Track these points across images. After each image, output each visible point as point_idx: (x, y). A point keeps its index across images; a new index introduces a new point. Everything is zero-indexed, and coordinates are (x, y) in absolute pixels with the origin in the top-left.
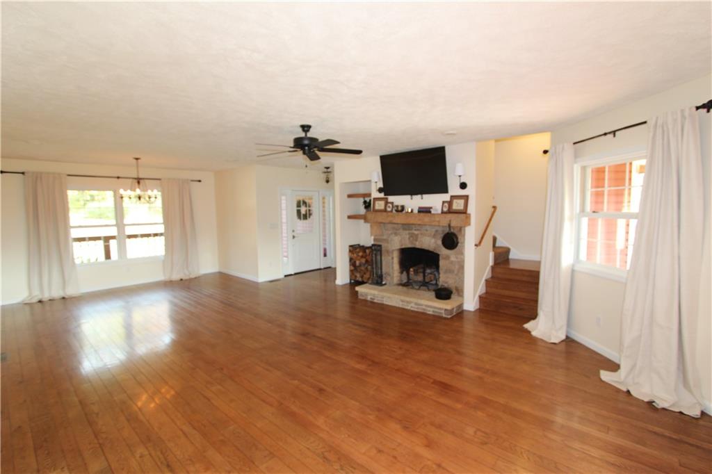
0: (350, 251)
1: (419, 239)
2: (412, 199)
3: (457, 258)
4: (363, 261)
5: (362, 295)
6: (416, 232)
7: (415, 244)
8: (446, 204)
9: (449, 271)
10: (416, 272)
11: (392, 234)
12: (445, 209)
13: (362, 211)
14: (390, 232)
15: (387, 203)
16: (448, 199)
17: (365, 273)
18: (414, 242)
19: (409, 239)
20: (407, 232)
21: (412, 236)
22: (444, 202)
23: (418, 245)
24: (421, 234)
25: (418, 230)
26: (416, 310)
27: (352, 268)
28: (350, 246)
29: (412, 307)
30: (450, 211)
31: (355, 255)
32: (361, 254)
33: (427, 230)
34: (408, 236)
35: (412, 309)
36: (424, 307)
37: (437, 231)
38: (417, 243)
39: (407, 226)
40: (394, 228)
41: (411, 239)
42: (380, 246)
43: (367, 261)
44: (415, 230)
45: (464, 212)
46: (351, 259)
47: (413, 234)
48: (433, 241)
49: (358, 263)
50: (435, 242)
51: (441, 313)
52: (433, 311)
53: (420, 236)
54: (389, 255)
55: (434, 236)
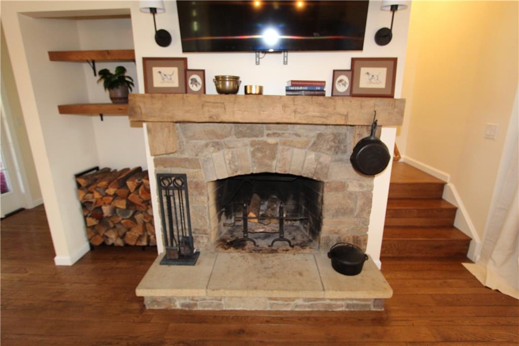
0: (79, 186)
1: (278, 156)
2: (258, 63)
3: (361, 186)
4: (121, 204)
5: (154, 300)
6: (272, 140)
7: (270, 166)
8: (345, 78)
9: (345, 212)
10: (262, 218)
11: (207, 145)
12: (342, 88)
13: (98, 93)
14: (203, 142)
15: (185, 72)
16: (348, 66)
17: (129, 230)
18: (267, 161)
19: (253, 154)
20: (247, 140)
21: (258, 149)
22: (336, 73)
23: (276, 167)
24: (284, 144)
25: (278, 135)
26: (308, 309)
27: (92, 222)
28: (78, 176)
29: (297, 306)
30: (354, 93)
31: (97, 195)
32: (111, 191)
33: (298, 135)
34: (250, 149)
35: (297, 309)
36: (328, 302)
37: (320, 136)
38: (274, 163)
39: (244, 128)
40: (213, 133)
41: (259, 155)
42: (183, 177)
43: (130, 204)
44: (268, 135)
45: (387, 95)
46: (85, 205)
47: (265, 143)
48: (312, 156)
49: (106, 210)
50: (317, 160)
51: (365, 306)
52: (348, 306)
53: (280, 147)
54: (201, 194)
55: (315, 146)
